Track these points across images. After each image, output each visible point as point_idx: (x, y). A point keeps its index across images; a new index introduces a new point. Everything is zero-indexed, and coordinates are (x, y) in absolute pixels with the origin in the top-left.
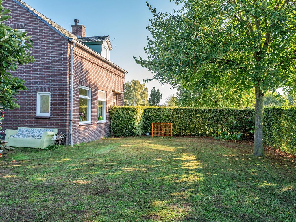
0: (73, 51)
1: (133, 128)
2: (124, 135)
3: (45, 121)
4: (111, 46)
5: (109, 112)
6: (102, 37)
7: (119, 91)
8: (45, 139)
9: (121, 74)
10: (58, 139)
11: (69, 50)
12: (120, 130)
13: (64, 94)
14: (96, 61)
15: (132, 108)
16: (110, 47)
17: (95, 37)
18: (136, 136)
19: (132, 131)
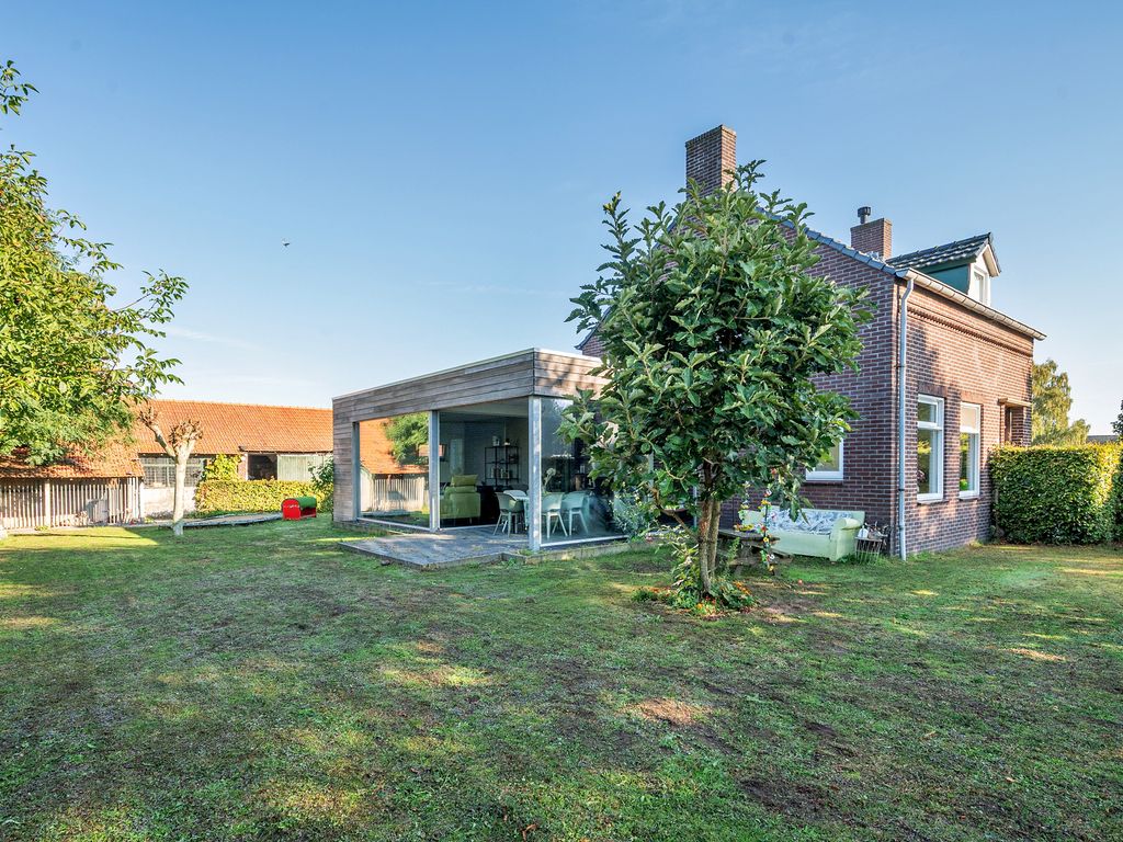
0: (906, 304)
1: (1082, 518)
2: (1045, 539)
3: (830, 490)
4: (997, 261)
5: (990, 466)
6: (967, 243)
7: (1016, 400)
8: (839, 536)
9: (1023, 344)
10: (873, 539)
11: (895, 302)
12: (1031, 521)
13: (882, 421)
14: (957, 318)
15: (1080, 451)
16: (992, 268)
17: (942, 249)
18: (1096, 543)
19: (1077, 526)
